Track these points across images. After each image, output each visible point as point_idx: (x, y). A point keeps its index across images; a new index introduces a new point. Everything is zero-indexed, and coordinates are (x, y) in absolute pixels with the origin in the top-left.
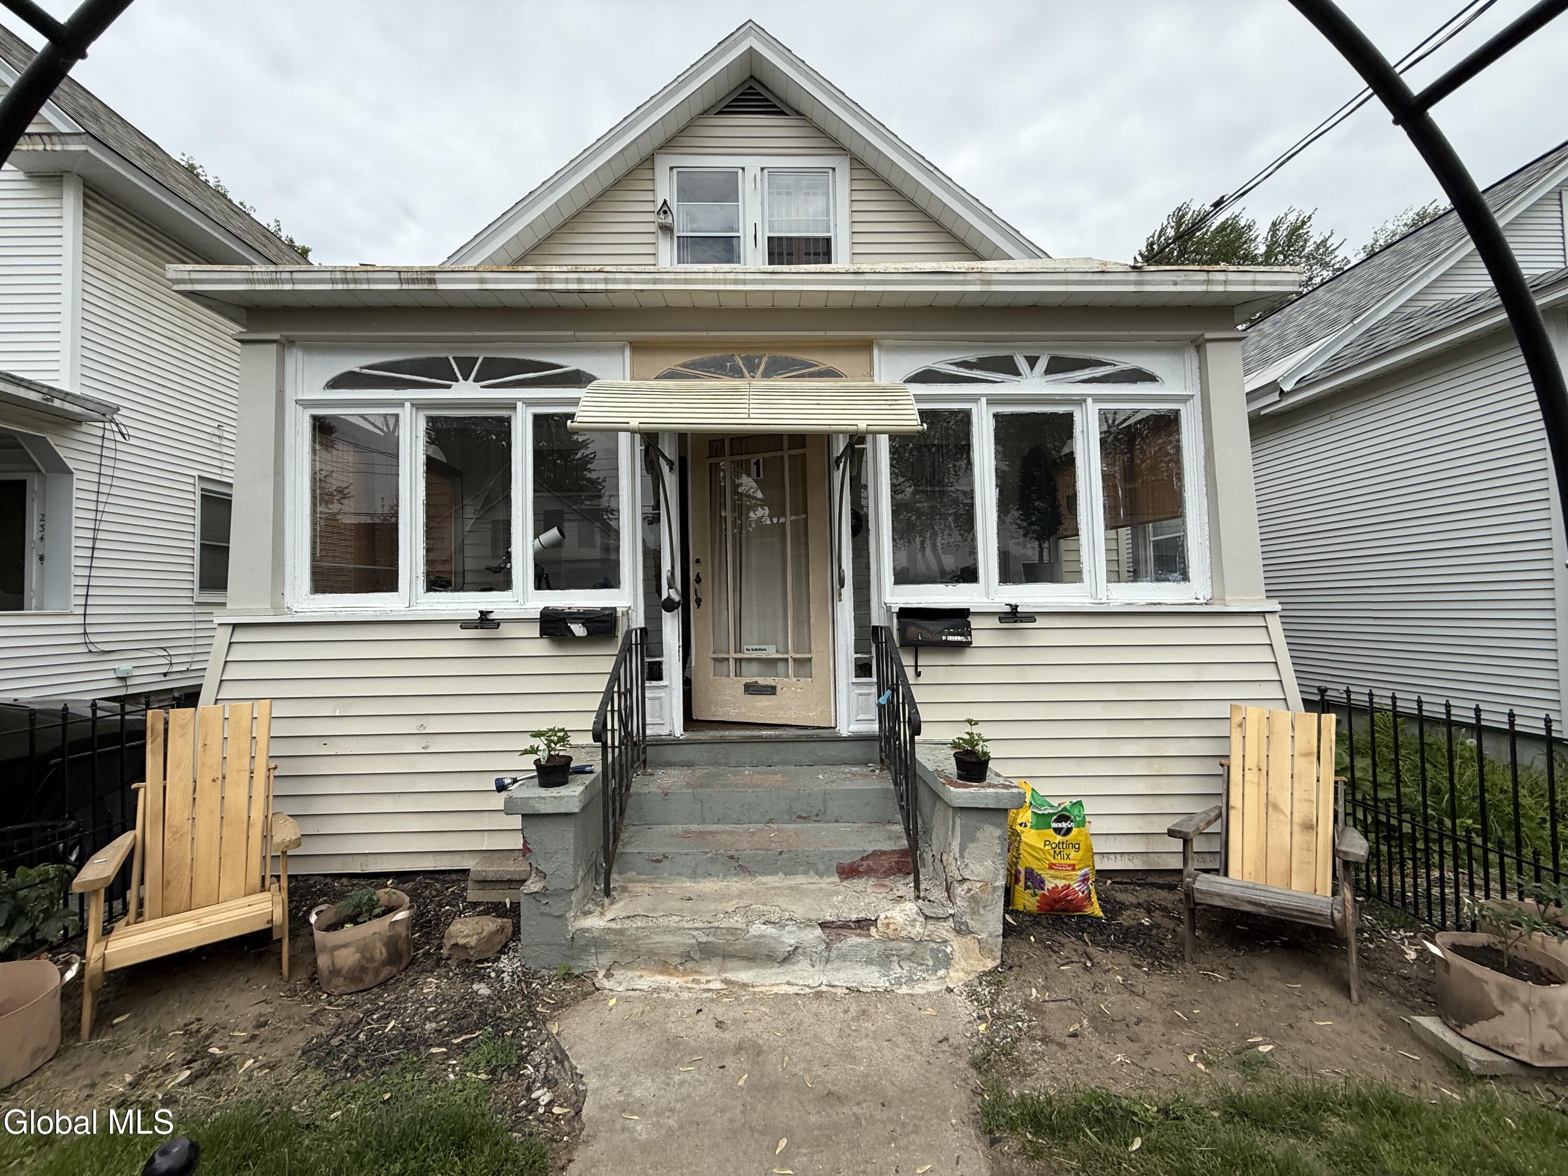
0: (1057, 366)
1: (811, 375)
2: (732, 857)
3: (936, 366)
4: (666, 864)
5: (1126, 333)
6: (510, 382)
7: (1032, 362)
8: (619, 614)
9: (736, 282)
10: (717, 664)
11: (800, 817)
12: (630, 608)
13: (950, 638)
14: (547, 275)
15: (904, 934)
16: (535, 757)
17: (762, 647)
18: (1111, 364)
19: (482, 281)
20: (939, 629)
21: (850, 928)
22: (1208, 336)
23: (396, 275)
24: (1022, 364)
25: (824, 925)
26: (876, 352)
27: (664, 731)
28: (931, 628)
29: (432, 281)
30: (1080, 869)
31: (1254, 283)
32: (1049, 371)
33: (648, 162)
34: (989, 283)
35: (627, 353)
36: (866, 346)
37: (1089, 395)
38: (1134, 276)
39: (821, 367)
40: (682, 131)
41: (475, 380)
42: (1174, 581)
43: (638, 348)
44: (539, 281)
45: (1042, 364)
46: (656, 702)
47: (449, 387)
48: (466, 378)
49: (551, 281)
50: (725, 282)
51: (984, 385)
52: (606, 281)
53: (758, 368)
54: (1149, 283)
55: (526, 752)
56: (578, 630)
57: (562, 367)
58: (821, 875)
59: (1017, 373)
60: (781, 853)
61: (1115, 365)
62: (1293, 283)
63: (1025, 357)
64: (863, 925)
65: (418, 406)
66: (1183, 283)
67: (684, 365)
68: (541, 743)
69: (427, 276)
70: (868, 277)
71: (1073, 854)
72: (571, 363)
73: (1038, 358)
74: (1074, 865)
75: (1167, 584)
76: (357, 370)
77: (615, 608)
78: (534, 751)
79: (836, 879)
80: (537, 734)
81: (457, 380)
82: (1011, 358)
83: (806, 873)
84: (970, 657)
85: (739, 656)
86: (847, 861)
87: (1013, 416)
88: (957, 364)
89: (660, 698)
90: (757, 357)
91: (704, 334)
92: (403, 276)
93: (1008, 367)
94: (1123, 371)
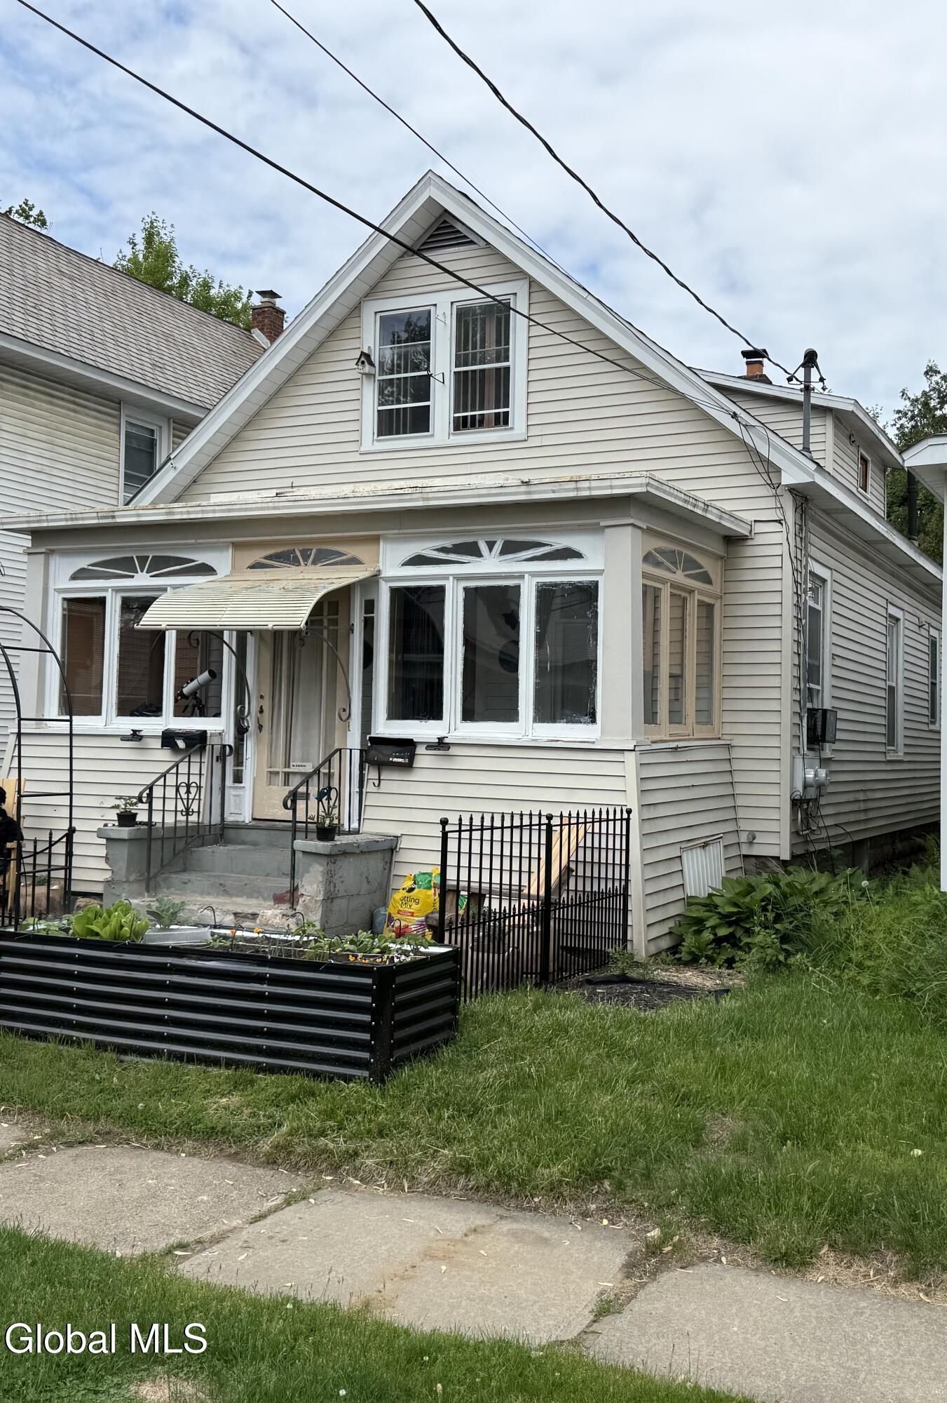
0: (510, 548)
1: (342, 563)
2: (221, 885)
3: (423, 552)
4: (189, 885)
5: (545, 524)
6: (166, 572)
7: (491, 545)
8: (208, 735)
9: (275, 508)
10: (273, 776)
11: (283, 874)
12: (223, 731)
13: (395, 760)
14: (171, 510)
15: (270, 922)
16: (118, 811)
17: (303, 764)
18: (548, 545)
19: (138, 515)
20: (389, 752)
21: (248, 918)
22: (603, 523)
23: (95, 515)
24: (483, 547)
25: (236, 914)
26: (381, 544)
27: (240, 819)
28: (385, 752)
29: (113, 517)
30: (417, 916)
31: (611, 487)
32: (503, 552)
33: (356, 310)
34: (428, 499)
35: (230, 550)
36: (376, 539)
37: (526, 573)
38: (523, 489)
39: (349, 556)
40: (384, 277)
41: (147, 572)
42: (585, 723)
43: (236, 546)
44: (167, 514)
45: (498, 547)
46: (238, 798)
47: (133, 577)
48: (142, 571)
49: (173, 513)
50: (268, 508)
51: (456, 566)
52: (203, 512)
53: (309, 557)
54: (535, 492)
55: (113, 807)
56: (181, 744)
57: (194, 561)
58: (265, 900)
59: (480, 555)
60: (246, 885)
61: (551, 545)
62: (641, 485)
63: (486, 542)
64: (254, 916)
65: (117, 590)
66: (559, 491)
67: (266, 558)
68: (121, 803)
69: (111, 514)
70: (351, 500)
71: (414, 906)
72: (200, 558)
73: (495, 542)
74: (413, 913)
75: (580, 725)
76: (86, 567)
77: (206, 731)
78: (117, 807)
79: (272, 903)
80: (120, 798)
81: (137, 572)
82: (476, 544)
83: (257, 898)
84: (415, 776)
85: (287, 770)
86: (279, 892)
87: (477, 589)
88: (438, 550)
89: (239, 796)
90: (309, 550)
91: (269, 538)
92: (100, 514)
93: (472, 550)
94: (558, 550)
